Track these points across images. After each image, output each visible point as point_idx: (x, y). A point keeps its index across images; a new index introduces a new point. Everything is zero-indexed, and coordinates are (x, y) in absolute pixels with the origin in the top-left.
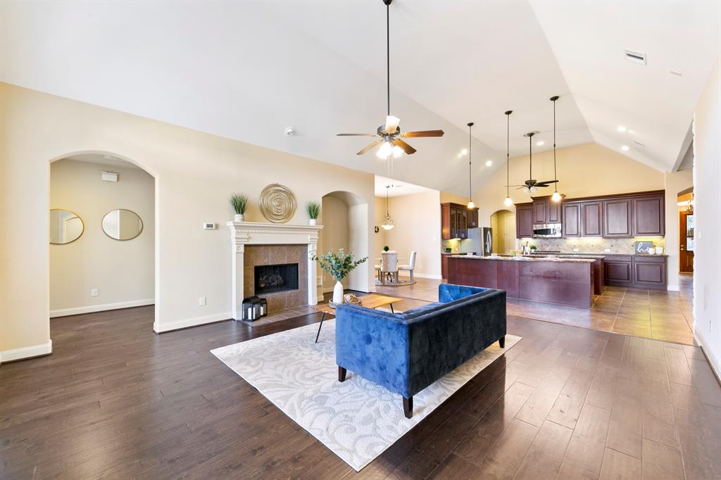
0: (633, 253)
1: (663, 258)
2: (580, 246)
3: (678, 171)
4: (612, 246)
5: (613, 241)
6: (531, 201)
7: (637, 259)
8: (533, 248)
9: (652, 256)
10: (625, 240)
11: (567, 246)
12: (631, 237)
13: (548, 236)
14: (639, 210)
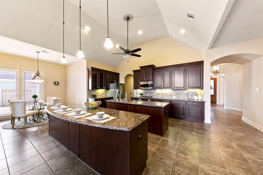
0: (186, 99)
1: (203, 103)
2: (162, 94)
3: (211, 48)
4: (176, 94)
5: (177, 91)
6: (139, 69)
7: (188, 103)
8: (141, 94)
9: (196, 102)
10: (182, 91)
11: (156, 94)
12: (186, 89)
13: (147, 88)
14: (190, 73)
